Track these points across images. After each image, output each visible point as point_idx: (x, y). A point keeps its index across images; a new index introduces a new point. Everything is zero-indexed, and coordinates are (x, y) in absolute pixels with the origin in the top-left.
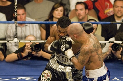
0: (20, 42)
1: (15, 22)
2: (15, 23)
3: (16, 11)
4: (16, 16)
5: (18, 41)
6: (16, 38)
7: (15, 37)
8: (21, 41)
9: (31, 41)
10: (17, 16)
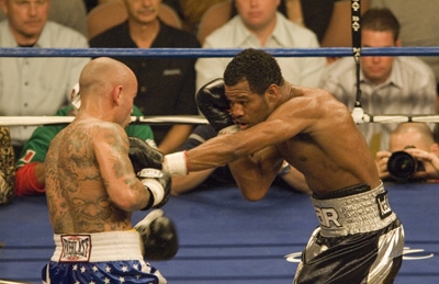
0: (372, 120)
1: (355, 50)
2: (353, 55)
3: (356, 9)
4: (356, 29)
5: (367, 118)
6: (360, 106)
7: (356, 106)
8: (376, 119)
9: (414, 119)
10: (359, 29)
